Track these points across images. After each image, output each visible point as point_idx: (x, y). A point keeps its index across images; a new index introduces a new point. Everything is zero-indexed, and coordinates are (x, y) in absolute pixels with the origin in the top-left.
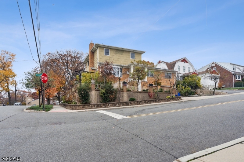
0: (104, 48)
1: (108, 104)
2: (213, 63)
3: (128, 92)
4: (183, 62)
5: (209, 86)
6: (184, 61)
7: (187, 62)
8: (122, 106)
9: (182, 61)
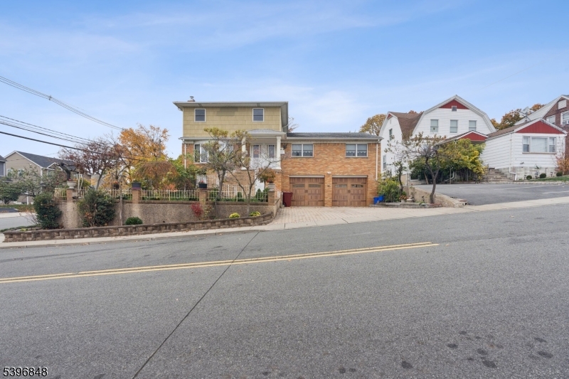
0: (194, 107)
1: (58, 232)
2: (562, 99)
3: (142, 203)
4: (451, 110)
5: (514, 169)
6: (454, 104)
7: (462, 107)
8: (89, 237)
9: (447, 106)
